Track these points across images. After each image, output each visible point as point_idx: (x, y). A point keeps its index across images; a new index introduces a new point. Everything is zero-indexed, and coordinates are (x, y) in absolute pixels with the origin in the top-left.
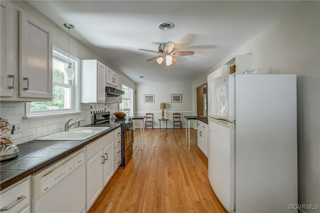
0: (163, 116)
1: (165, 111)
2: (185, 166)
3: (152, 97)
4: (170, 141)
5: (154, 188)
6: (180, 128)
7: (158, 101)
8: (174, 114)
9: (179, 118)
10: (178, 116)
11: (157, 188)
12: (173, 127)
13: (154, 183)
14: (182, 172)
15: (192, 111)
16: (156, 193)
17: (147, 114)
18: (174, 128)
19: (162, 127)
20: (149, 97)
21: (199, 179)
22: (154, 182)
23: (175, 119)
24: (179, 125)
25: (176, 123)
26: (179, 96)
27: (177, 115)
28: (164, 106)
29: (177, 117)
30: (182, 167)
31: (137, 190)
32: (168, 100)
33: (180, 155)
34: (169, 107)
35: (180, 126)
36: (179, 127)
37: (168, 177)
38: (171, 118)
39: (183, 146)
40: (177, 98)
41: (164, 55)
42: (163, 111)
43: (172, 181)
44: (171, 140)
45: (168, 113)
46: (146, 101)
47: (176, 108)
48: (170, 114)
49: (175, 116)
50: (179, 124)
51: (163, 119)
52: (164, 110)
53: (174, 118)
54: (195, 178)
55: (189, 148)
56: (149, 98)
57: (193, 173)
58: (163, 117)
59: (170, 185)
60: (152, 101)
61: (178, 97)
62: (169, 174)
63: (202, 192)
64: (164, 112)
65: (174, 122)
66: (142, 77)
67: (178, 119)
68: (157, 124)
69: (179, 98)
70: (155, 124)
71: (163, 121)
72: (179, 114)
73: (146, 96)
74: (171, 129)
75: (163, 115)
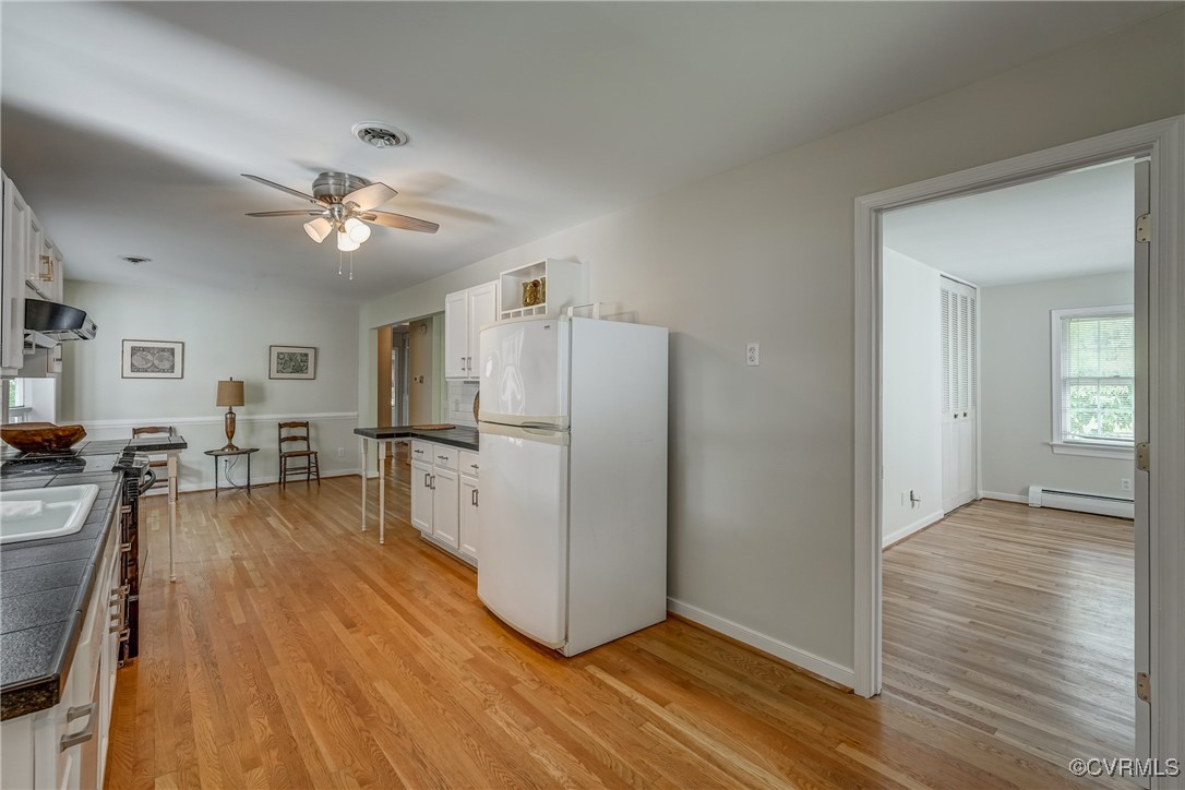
0: (230, 434)
1: (240, 413)
2: (389, 590)
3: (172, 351)
4: (287, 527)
5: (316, 676)
6: (308, 480)
7: (203, 373)
8: (281, 426)
9: (306, 439)
10: (301, 432)
11: (329, 672)
12: (274, 478)
13: (309, 665)
14: (389, 607)
15: (356, 413)
16: (335, 685)
17: (136, 431)
18: (282, 483)
19: (223, 483)
20: (153, 354)
21: (452, 612)
22: (305, 661)
23: (284, 445)
24: (305, 468)
25: (290, 462)
26: (306, 355)
27: (294, 431)
28: (235, 393)
29: (294, 439)
30: (382, 597)
31: (252, 702)
32: (252, 367)
33: (358, 564)
34: (260, 395)
35: (309, 473)
36: (304, 477)
37: (351, 633)
38: (268, 441)
39: (353, 535)
40: (294, 363)
41: (336, 213)
42: (231, 413)
43: (372, 639)
44: (291, 526)
45: (251, 425)
46: (134, 368)
47: (287, 400)
48: (261, 426)
49: (285, 433)
50: (302, 462)
51: (231, 446)
52: (234, 409)
53: (281, 440)
54: (439, 612)
55: (382, 538)
56: (150, 357)
57: (427, 602)
58: (230, 438)
59: (371, 652)
60: (172, 369)
61: (299, 358)
62: (350, 625)
63: (473, 636)
64: (233, 421)
65: (283, 457)
66: (135, 260)
67: (301, 446)
68: (198, 475)
69: (306, 361)
70: (184, 471)
71: (227, 458)
72: (306, 425)
73: (133, 349)
74: (268, 485)
75: (233, 433)
